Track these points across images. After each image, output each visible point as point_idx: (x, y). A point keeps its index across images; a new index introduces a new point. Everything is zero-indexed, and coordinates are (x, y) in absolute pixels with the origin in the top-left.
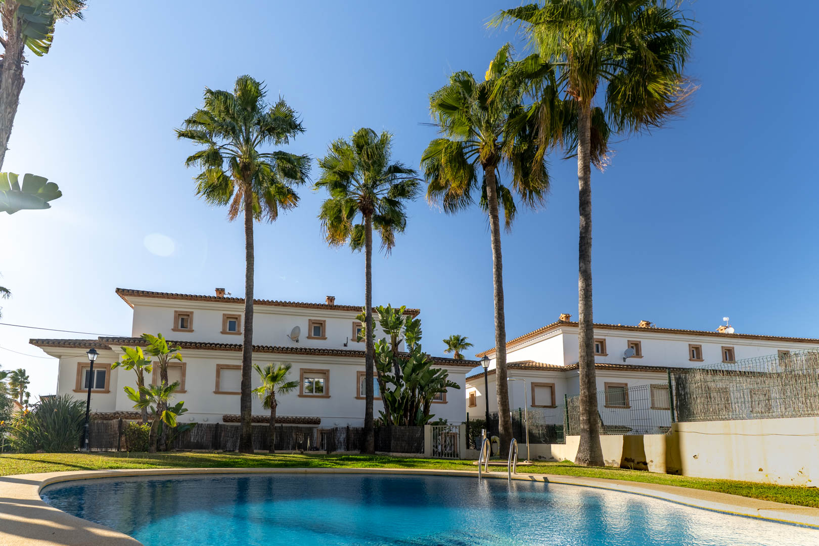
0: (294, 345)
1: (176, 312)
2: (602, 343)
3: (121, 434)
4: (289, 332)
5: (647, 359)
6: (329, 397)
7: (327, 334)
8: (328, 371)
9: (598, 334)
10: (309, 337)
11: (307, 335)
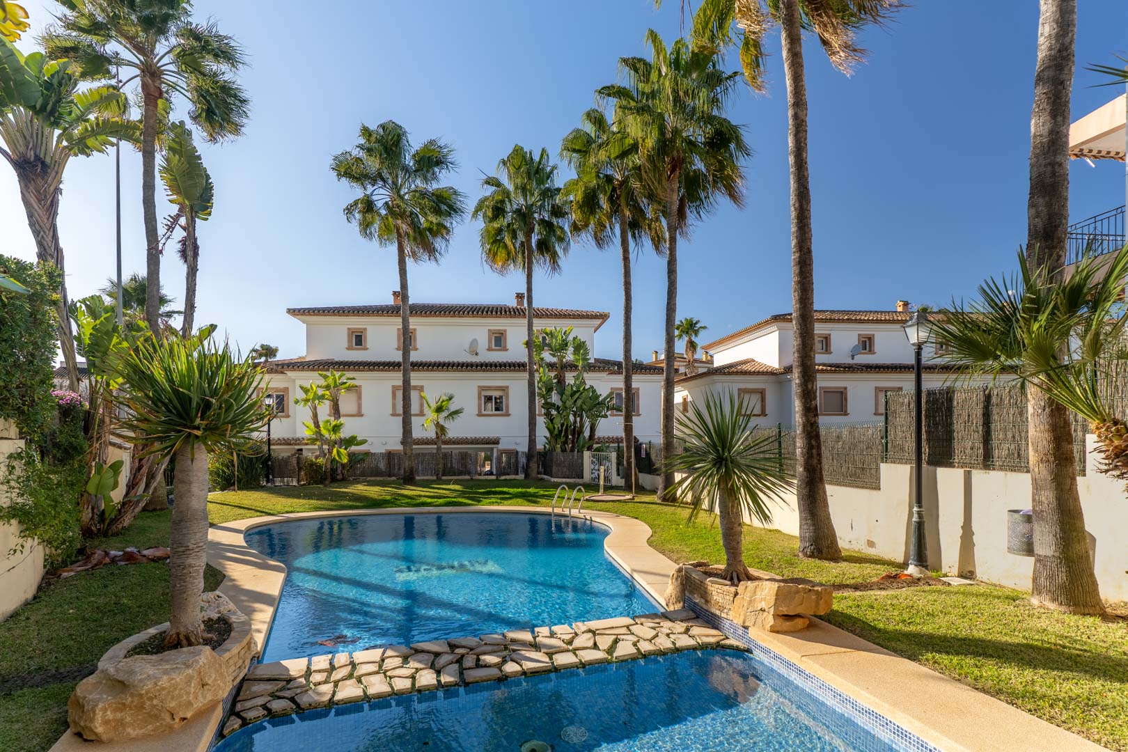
0: (474, 359)
1: (349, 329)
2: (826, 339)
3: (300, 469)
4: (467, 346)
5: (880, 356)
6: (509, 415)
7: (508, 346)
8: (507, 387)
9: (819, 329)
10: (489, 349)
11: (487, 347)
